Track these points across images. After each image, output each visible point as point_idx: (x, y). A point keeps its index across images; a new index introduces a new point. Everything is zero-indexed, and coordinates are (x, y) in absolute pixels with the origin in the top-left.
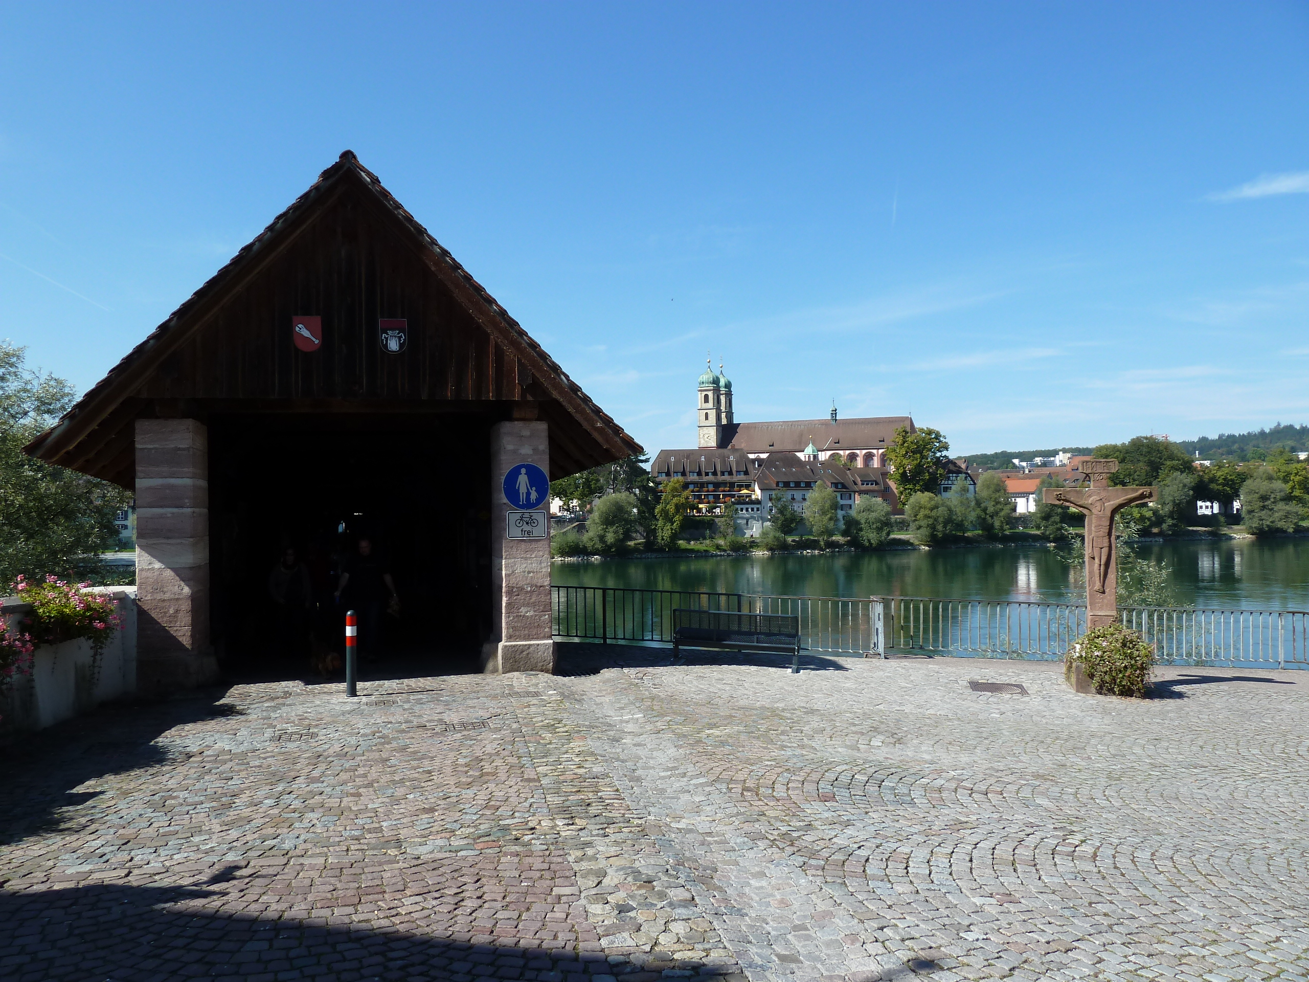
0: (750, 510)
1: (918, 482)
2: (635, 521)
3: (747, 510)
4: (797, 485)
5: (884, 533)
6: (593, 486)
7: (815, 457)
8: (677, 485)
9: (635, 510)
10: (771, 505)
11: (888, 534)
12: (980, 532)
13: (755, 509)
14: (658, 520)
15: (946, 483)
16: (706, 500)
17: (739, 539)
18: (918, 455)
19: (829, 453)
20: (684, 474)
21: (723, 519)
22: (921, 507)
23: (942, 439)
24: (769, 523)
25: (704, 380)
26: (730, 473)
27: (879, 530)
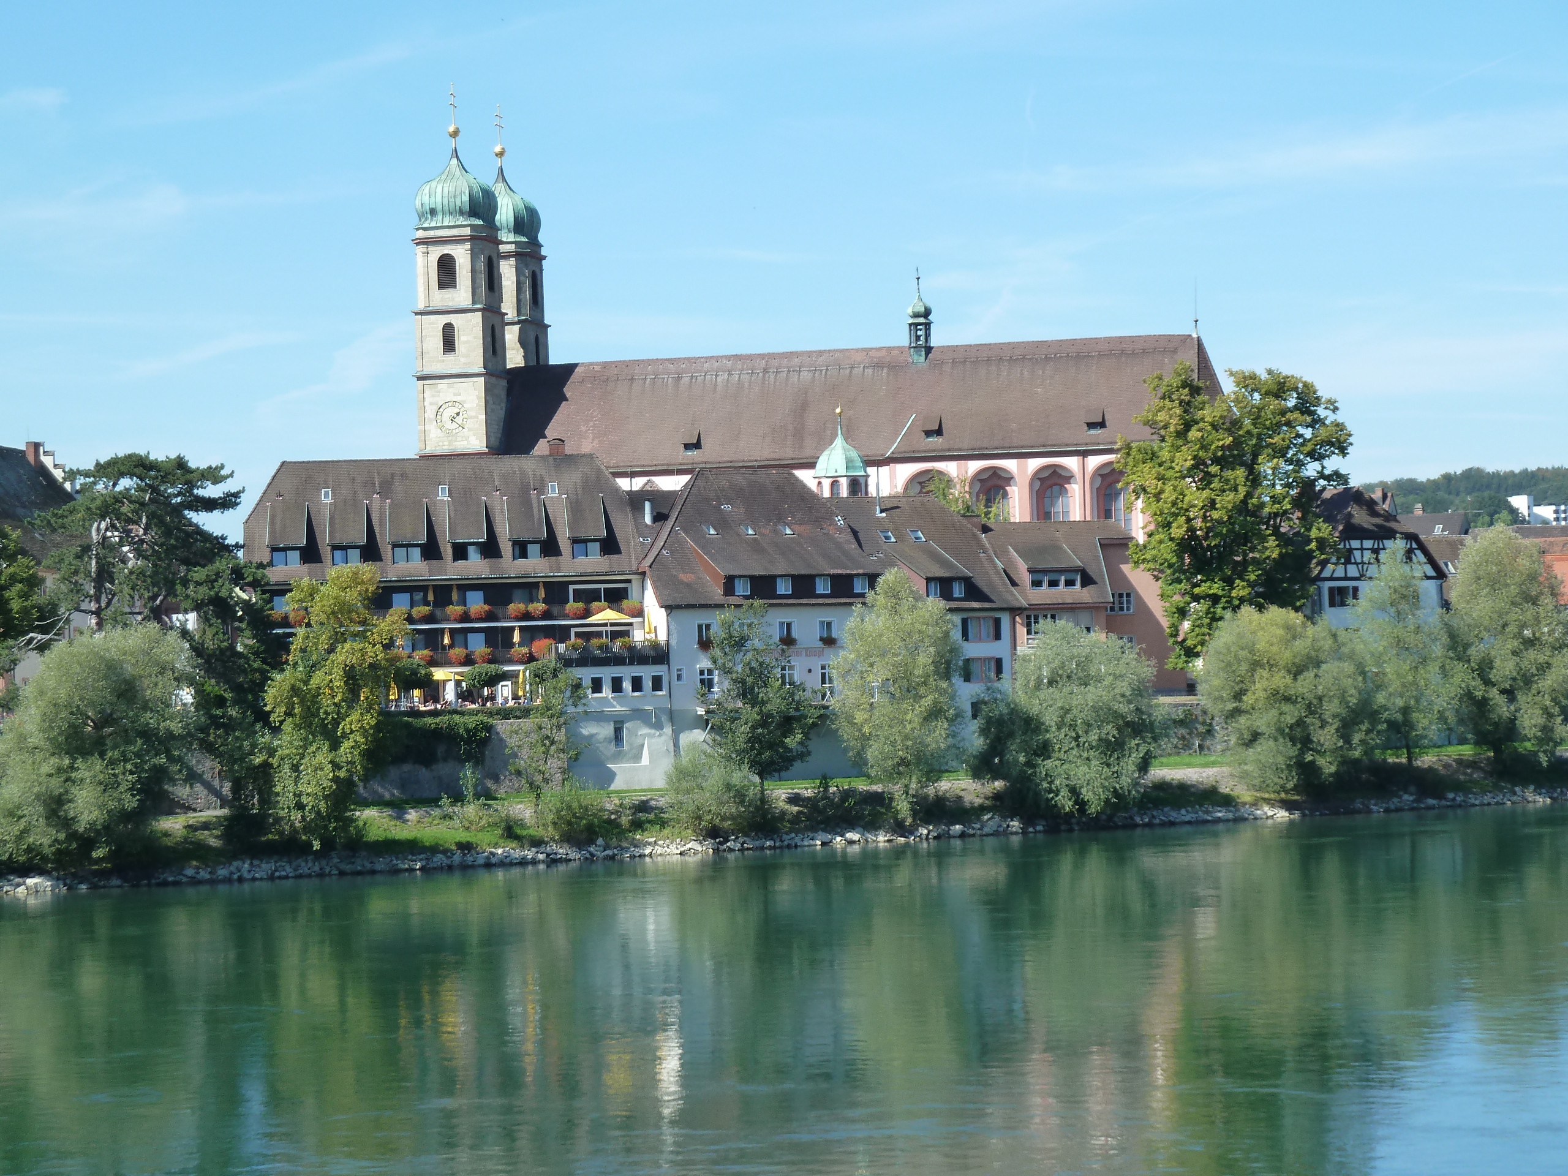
0: (627, 685)
1: (1240, 570)
2: (185, 739)
3: (617, 685)
4: (803, 586)
5: (1130, 764)
6: (15, 605)
7: (856, 485)
8: (352, 596)
9: (187, 695)
10: (705, 663)
11: (1144, 766)
12: (1467, 751)
13: (648, 684)
14: (276, 730)
15: (1340, 572)
16: (458, 652)
17: (592, 797)
18: (1240, 473)
19: (906, 471)
20: (370, 552)
21: (527, 723)
22: (1256, 665)
23: (1321, 412)
24: (699, 736)
25: (438, 201)
26: (550, 547)
27: (1112, 748)
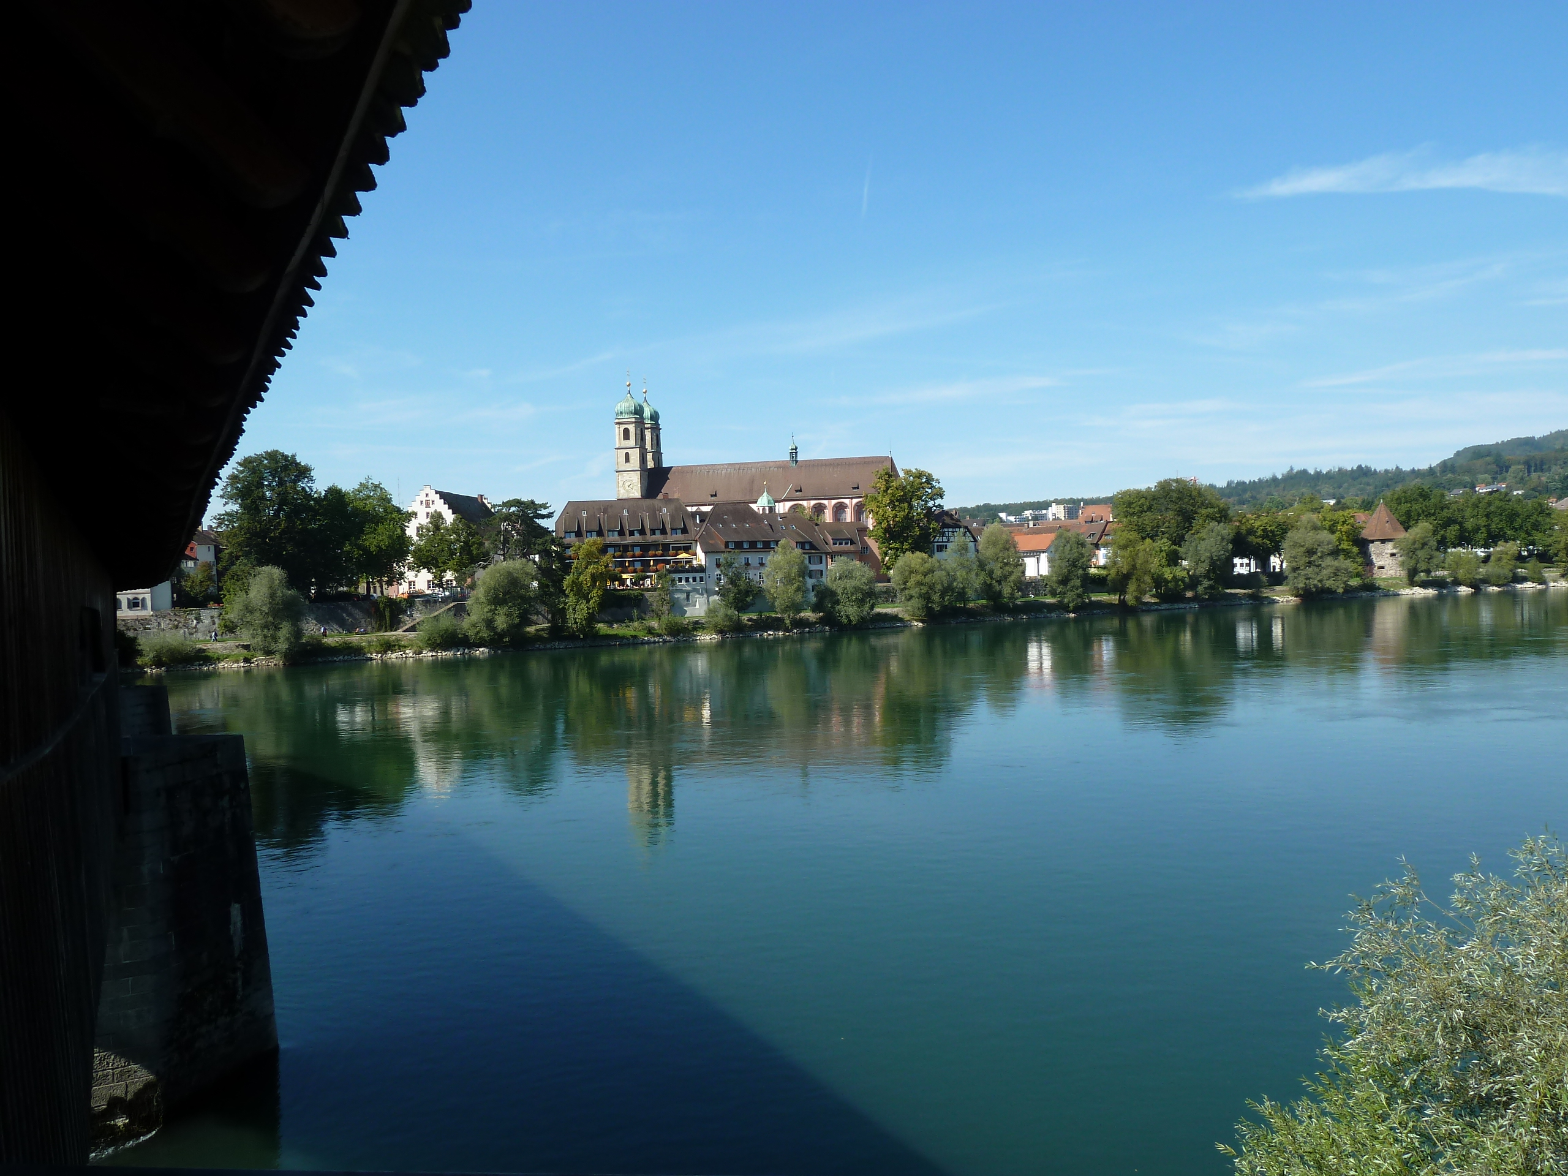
0: (691, 580)
1: (906, 539)
2: (535, 599)
3: (687, 580)
4: (753, 545)
5: (867, 608)
6: (475, 552)
7: (771, 509)
8: (594, 549)
9: (535, 584)
10: (719, 572)
11: (872, 607)
12: (984, 602)
13: (698, 579)
14: (567, 596)
15: (940, 540)
16: (631, 568)
17: (678, 619)
18: (906, 505)
19: (789, 504)
20: (600, 533)
21: (655, 593)
22: (911, 572)
23: (934, 483)
24: (716, 597)
25: (623, 409)
26: (663, 531)
27: (861, 602)
